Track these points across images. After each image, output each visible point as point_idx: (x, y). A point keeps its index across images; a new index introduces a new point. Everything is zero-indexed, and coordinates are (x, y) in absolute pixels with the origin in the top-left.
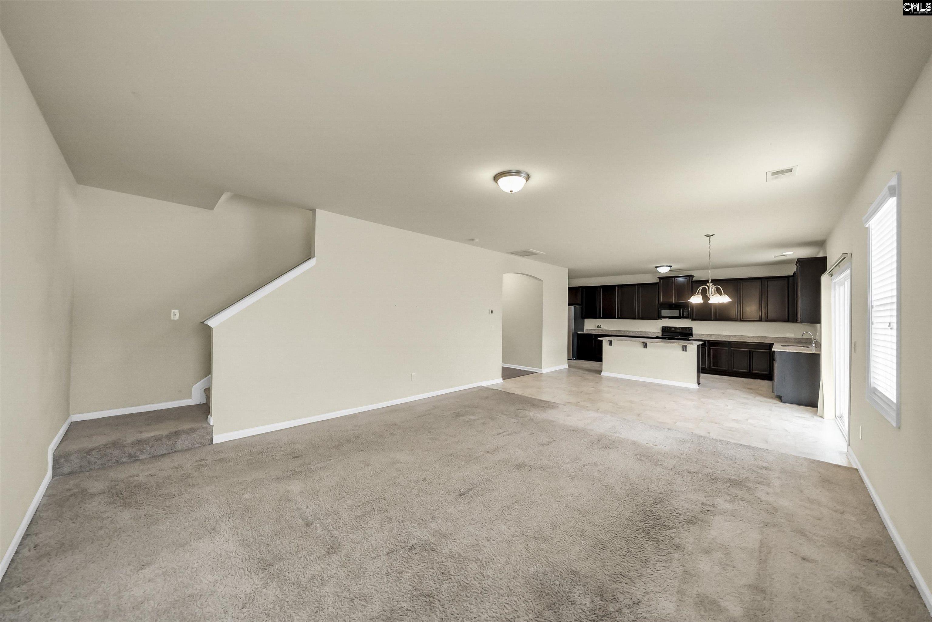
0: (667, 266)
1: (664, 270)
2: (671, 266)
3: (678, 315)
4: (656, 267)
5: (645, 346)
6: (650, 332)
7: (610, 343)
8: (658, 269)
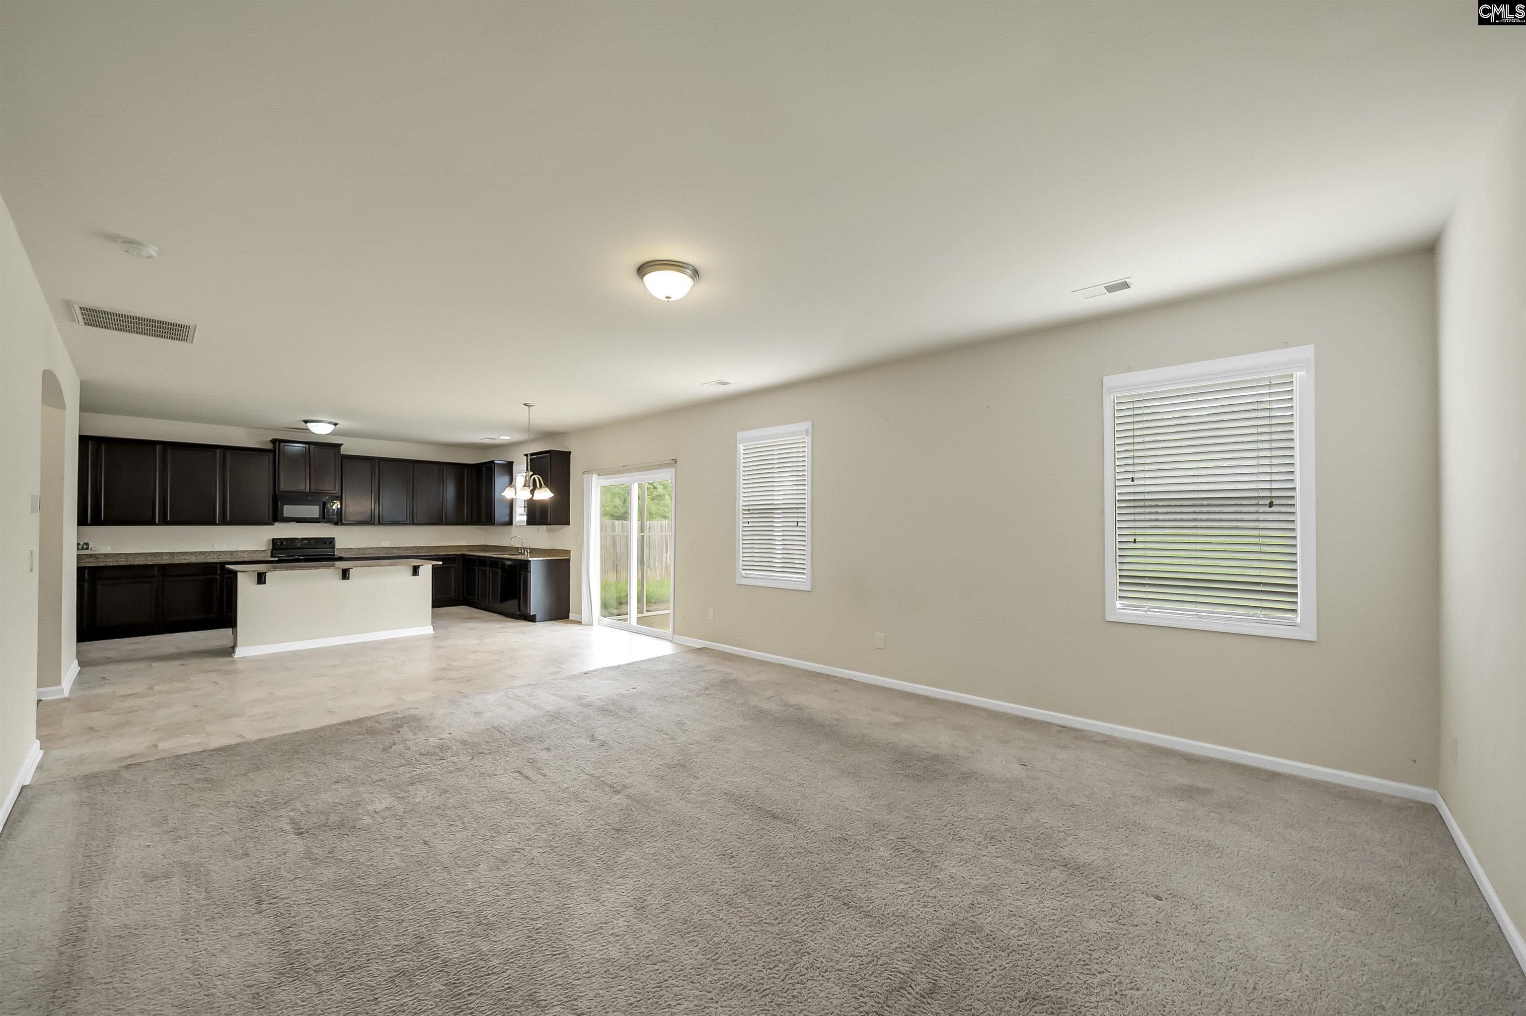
0: (330, 423)
1: (321, 430)
2: (336, 424)
3: (317, 516)
4: (306, 422)
5: (345, 574)
6: (244, 552)
7: (261, 579)
8: (308, 424)
